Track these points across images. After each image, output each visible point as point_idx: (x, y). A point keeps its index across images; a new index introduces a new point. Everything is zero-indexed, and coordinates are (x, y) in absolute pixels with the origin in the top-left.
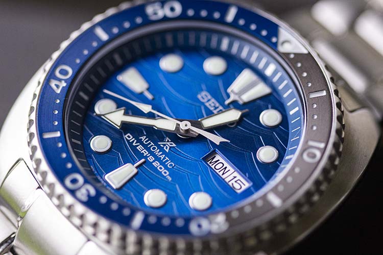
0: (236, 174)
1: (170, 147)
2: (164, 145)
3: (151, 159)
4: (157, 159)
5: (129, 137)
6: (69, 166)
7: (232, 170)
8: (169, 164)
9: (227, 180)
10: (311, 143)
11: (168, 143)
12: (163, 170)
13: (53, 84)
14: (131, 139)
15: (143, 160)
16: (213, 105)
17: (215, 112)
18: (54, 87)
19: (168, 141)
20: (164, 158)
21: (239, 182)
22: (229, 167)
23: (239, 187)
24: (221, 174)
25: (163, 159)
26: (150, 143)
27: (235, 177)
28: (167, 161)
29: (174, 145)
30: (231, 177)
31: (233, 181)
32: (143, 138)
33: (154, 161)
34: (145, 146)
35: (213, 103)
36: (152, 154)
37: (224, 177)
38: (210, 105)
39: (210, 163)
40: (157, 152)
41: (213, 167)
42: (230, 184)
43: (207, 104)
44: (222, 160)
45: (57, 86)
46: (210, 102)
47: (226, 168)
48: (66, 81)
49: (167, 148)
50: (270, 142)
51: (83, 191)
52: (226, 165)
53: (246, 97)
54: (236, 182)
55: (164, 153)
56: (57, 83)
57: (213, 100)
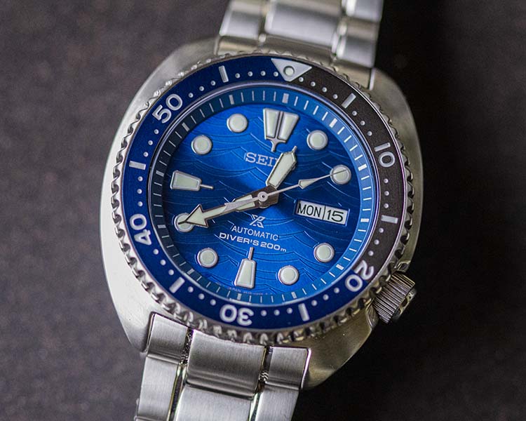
0: (328, 208)
1: (262, 222)
2: (256, 223)
3: (256, 243)
4: (261, 240)
5: (223, 236)
6: (213, 302)
7: (323, 207)
8: (273, 237)
9: (326, 219)
10: (378, 149)
11: (257, 219)
12: (273, 247)
13: (139, 238)
14: (227, 236)
15: (251, 249)
16: (263, 160)
17: (270, 165)
18: (143, 241)
19: (256, 218)
20: (266, 235)
21: (336, 213)
22: (319, 207)
23: (340, 218)
24: (316, 217)
25: (266, 237)
26: (244, 230)
27: (330, 211)
28: (269, 236)
29: (264, 218)
30: (327, 214)
31: (331, 216)
32: (235, 229)
33: (260, 244)
34: (242, 235)
35: (262, 158)
36: (253, 238)
37: (321, 218)
38: (261, 161)
39: (301, 212)
40: (255, 233)
41: (306, 215)
42: (331, 220)
43: (258, 163)
44: (308, 204)
45: (144, 238)
46: (260, 159)
47: (316, 209)
48: (146, 228)
49: (260, 225)
50: (335, 163)
51: (242, 317)
52: (314, 205)
53: (284, 135)
54: (333, 215)
55: (262, 230)
56: (142, 235)
57: (260, 156)
